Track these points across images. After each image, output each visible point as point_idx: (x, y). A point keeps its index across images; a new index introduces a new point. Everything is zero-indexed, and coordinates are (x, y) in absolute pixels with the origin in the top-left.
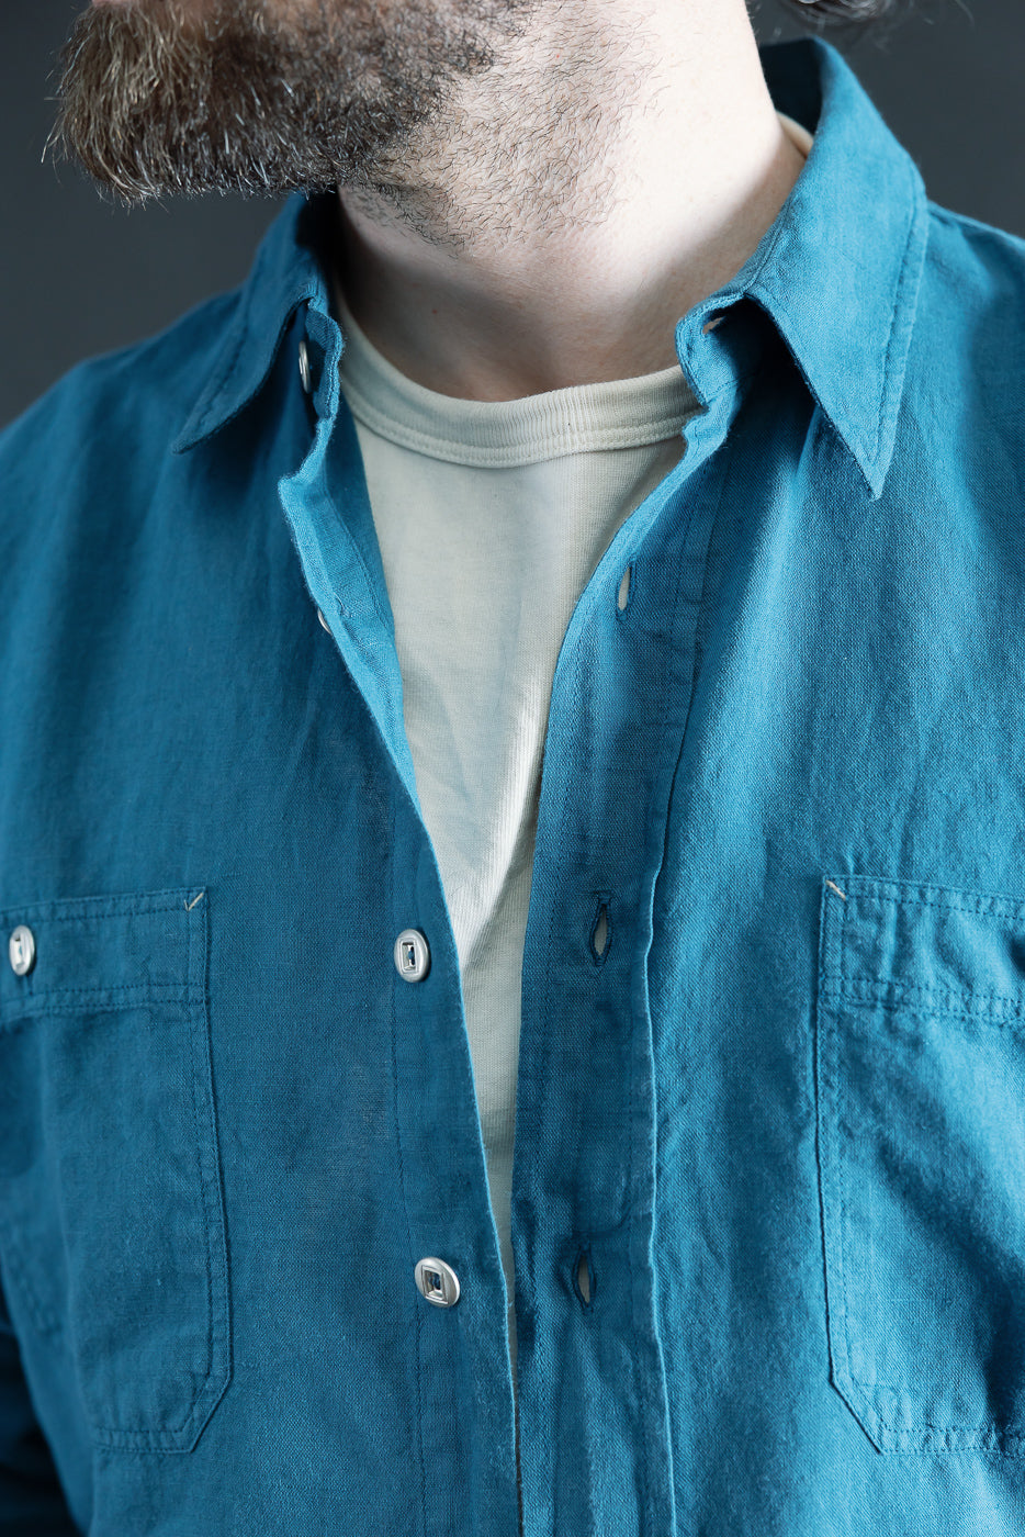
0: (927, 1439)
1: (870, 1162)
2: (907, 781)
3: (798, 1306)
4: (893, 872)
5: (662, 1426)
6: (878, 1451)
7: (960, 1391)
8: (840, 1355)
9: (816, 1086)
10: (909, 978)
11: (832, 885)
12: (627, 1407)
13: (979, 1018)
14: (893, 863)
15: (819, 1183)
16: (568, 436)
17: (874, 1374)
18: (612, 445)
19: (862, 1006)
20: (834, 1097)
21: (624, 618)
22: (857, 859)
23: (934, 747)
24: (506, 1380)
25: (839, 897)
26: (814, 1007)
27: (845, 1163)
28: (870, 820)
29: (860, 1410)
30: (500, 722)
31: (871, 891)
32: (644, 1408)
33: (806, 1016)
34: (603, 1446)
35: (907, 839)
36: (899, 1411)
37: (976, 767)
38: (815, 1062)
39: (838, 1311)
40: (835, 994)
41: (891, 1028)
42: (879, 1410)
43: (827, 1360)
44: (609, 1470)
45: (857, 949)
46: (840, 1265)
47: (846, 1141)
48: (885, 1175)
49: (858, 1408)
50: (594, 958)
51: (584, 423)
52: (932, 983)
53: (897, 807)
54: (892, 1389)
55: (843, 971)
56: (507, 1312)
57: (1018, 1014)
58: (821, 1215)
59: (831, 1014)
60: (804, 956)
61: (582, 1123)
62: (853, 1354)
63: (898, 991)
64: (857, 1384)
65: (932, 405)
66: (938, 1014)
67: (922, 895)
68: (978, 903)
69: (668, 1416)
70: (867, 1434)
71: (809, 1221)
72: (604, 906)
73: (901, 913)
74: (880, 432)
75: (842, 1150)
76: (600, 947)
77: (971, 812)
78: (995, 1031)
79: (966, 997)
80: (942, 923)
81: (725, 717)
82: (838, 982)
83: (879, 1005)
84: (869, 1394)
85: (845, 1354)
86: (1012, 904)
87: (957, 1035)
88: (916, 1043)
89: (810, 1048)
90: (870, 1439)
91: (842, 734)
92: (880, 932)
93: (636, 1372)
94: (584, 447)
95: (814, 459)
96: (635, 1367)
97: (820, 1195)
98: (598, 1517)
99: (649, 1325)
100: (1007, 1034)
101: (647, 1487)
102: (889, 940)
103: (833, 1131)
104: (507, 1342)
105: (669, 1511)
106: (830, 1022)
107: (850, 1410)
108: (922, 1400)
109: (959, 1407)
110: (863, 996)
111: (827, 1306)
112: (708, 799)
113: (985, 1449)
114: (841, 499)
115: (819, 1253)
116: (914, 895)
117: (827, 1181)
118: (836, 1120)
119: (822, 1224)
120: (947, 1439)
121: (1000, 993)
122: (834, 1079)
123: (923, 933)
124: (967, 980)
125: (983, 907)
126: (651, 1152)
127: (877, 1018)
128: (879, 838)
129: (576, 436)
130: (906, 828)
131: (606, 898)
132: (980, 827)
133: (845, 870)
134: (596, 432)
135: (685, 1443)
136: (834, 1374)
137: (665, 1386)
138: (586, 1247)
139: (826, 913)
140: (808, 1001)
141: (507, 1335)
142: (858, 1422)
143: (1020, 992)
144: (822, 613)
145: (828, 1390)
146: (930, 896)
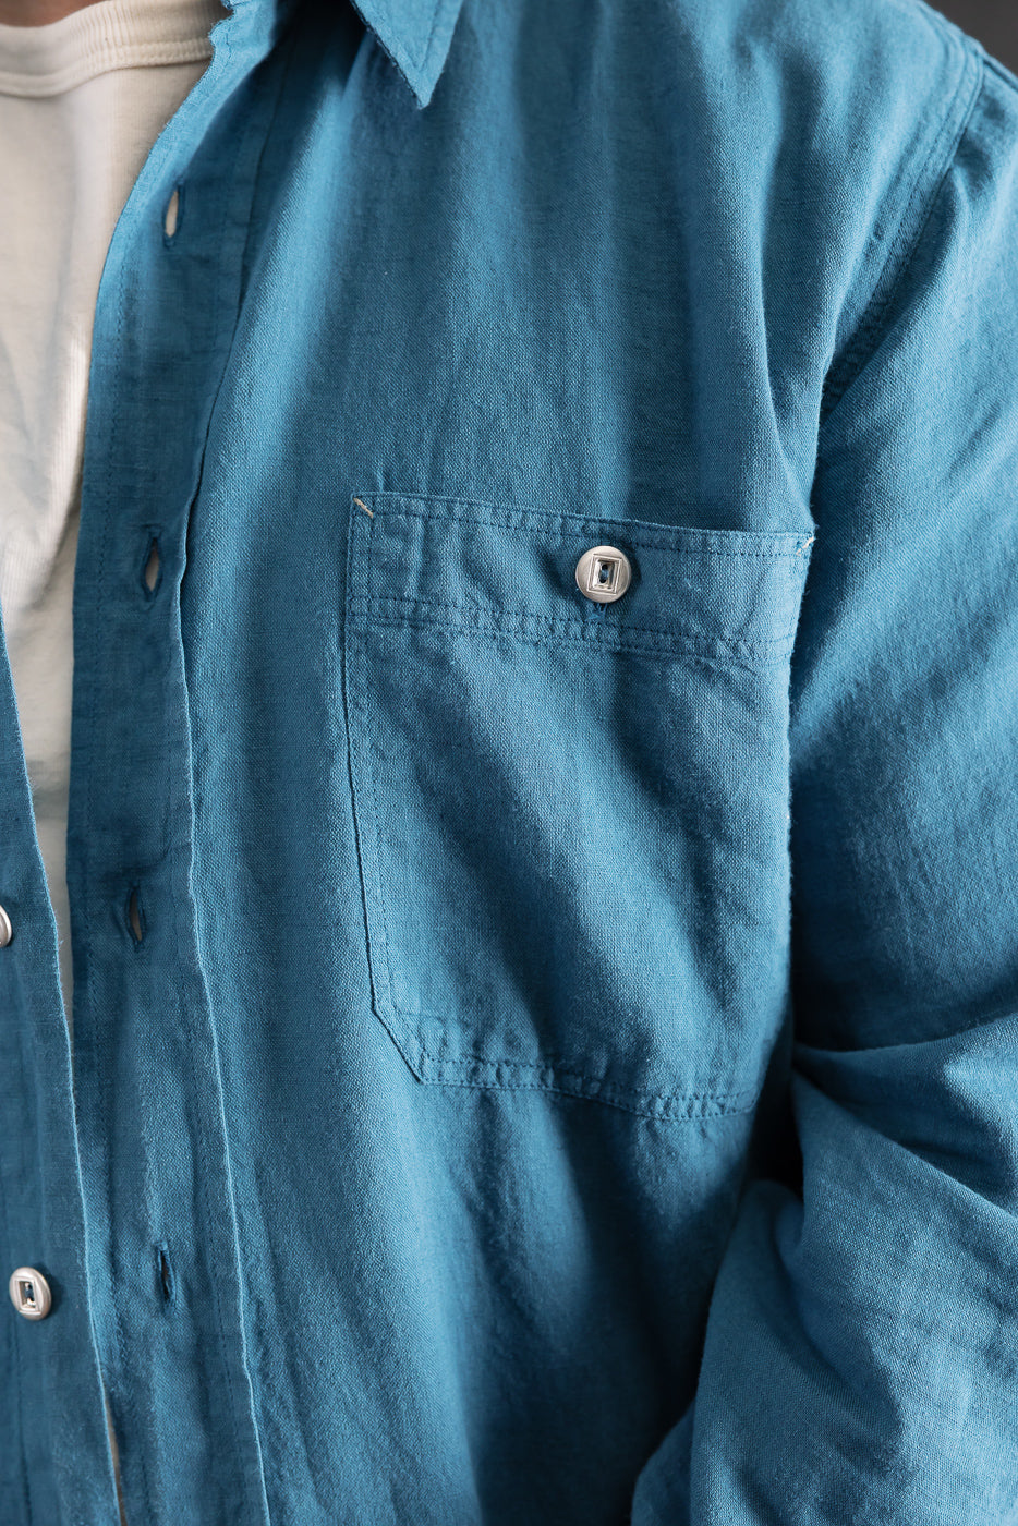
0: (475, 1071)
1: (405, 785)
2: (439, 394)
3: (337, 934)
4: (423, 486)
5: (211, 1058)
6: (418, 1080)
7: (512, 1025)
8: (382, 983)
9: (346, 709)
10: (436, 595)
11: (359, 502)
12: (175, 1042)
13: (511, 636)
14: (423, 476)
15: (354, 809)
16: (106, 51)
17: (417, 1003)
18: (152, 61)
19: (389, 625)
20: (364, 719)
21: (172, 243)
22: (387, 475)
23: (467, 357)
24: (60, 1019)
25: (367, 515)
26: (342, 628)
27: (379, 787)
28: (401, 435)
29: (402, 1039)
30: (53, 354)
31: (398, 508)
32: (192, 1042)
33: (334, 638)
34: (153, 1082)
35: (437, 454)
36: (444, 1043)
37: (512, 377)
38: (344, 684)
39: (379, 938)
40: (362, 614)
41: (417, 648)
42: (422, 1040)
43: (369, 988)
44: (159, 1106)
45: (383, 567)
46: (379, 891)
47: (380, 763)
48: (421, 799)
49: (400, 1037)
50: (145, 592)
51: (122, 37)
52: (460, 601)
53: (429, 420)
54: (439, 1019)
55: (370, 589)
56: (57, 949)
57: (553, 631)
58: (357, 840)
59: (359, 635)
60: (331, 576)
61: (131, 758)
62: (395, 982)
63: (425, 609)
64: (400, 1013)
65: (493, 15)
66: (467, 632)
67: (450, 510)
68: (509, 517)
69: (216, 1049)
70: (406, 1063)
71: (344, 846)
72: (155, 540)
73: (428, 529)
74: (430, 40)
75: (375, 773)
76: (152, 584)
77: (504, 423)
78: (531, 650)
79: (497, 615)
80: (468, 538)
81: (257, 334)
82: (365, 602)
83: (406, 623)
84: (413, 1024)
85: (386, 982)
86: (544, 517)
87: (490, 652)
88: (441, 662)
89: (338, 670)
90: (410, 1068)
91: (377, 349)
92: (406, 549)
93: (183, 1006)
94: (122, 63)
95: (368, 75)
96: (181, 1000)
97: (355, 819)
98: (151, 1155)
99: (193, 957)
100: (543, 653)
101: (199, 1122)
102: (415, 557)
103: (365, 754)
104: (59, 981)
105: (221, 1144)
106: (356, 643)
107: (392, 1038)
108: (470, 1033)
109: (511, 1043)
110: (391, 615)
111: (367, 934)
112: (239, 419)
113: (544, 1087)
114: (392, 114)
115: (357, 879)
116: (441, 510)
117: (361, 807)
118: (367, 743)
119: (358, 849)
120: (499, 1075)
121: (532, 609)
122: (363, 701)
123: (450, 548)
124: (496, 596)
125: (514, 521)
126: (187, 782)
127: (402, 637)
128: (409, 453)
129: (113, 51)
130: (436, 442)
131: (157, 531)
132: (513, 439)
133: (374, 487)
134: (135, 47)
135: (236, 1075)
136: (376, 1002)
137: (212, 1018)
138: (136, 884)
139: (353, 532)
140: (335, 622)
141: (58, 973)
142: (399, 1050)
143: (554, 609)
144: (366, 230)
145: (371, 1018)
146: (458, 510)
